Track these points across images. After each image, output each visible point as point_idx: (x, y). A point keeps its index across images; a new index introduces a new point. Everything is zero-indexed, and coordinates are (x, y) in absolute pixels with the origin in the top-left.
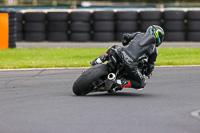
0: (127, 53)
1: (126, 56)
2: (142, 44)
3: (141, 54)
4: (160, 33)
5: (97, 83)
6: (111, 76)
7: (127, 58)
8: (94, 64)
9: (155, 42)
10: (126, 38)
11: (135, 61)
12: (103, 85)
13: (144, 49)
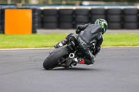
0: (82, 39)
1: (81, 41)
2: (92, 32)
3: (92, 40)
4: (105, 25)
5: (61, 60)
6: (72, 55)
7: (82, 43)
8: (57, 47)
9: (101, 31)
10: (79, 28)
11: (88, 44)
12: (65, 62)
13: (94, 36)
